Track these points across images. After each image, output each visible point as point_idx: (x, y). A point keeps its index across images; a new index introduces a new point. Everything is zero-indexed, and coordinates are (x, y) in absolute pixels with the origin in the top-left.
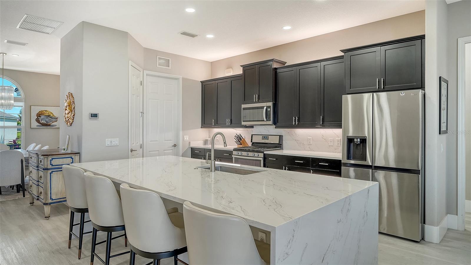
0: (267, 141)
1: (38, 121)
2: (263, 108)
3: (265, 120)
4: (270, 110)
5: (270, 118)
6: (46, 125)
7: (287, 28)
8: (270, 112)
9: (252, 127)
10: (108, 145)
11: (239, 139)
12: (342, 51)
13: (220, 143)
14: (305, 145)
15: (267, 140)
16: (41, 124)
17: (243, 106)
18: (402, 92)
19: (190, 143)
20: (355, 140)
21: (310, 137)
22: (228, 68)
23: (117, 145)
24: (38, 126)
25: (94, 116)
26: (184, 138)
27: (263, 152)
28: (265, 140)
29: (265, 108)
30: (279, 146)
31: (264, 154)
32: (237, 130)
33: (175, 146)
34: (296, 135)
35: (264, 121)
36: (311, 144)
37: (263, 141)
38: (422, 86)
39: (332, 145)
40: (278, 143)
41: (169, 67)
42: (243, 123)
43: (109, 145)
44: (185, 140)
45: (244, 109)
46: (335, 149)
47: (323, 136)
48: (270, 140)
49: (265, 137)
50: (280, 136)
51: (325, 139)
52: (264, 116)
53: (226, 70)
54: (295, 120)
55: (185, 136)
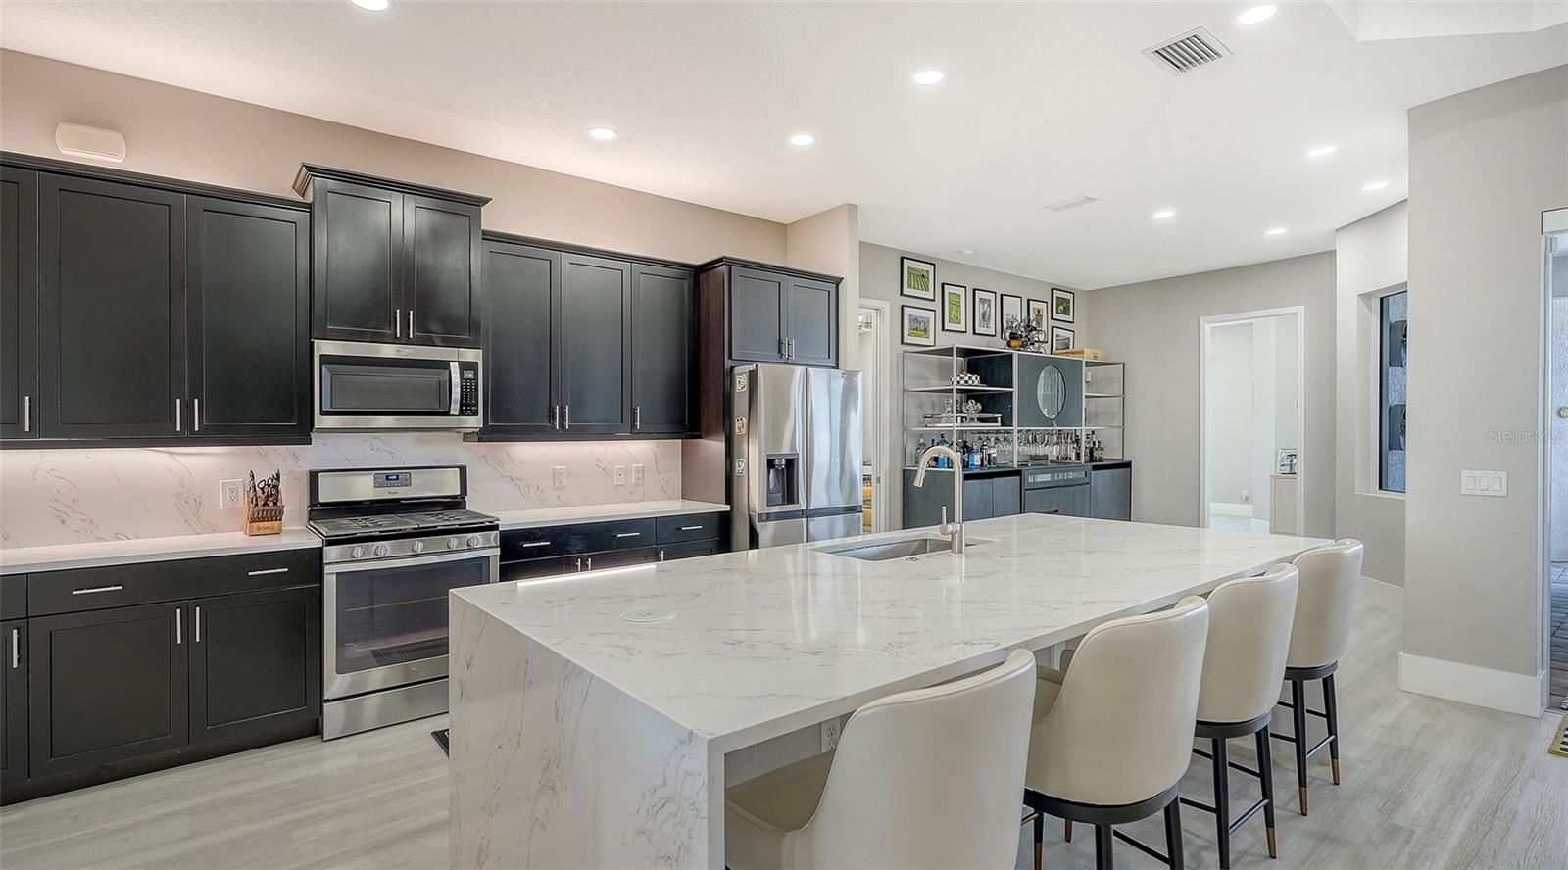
0: (401, 492)
2: (443, 365)
3: (454, 409)
4: (476, 375)
5: (477, 405)
8: (477, 384)
14: (543, 490)
15: (403, 486)
18: (841, 372)
20: (776, 462)
21: (562, 465)
28: (392, 489)
29: (454, 367)
32: (177, 454)
34: (514, 461)
35: (445, 414)
36: (564, 488)
37: (385, 494)
38: (837, 365)
39: (623, 483)
40: (458, 494)
45: (326, 360)
46: (631, 493)
47: (598, 460)
48: (419, 488)
49: (389, 475)
50: (463, 470)
51: (604, 469)
52: (456, 396)
53: (63, 128)
54: (562, 415)
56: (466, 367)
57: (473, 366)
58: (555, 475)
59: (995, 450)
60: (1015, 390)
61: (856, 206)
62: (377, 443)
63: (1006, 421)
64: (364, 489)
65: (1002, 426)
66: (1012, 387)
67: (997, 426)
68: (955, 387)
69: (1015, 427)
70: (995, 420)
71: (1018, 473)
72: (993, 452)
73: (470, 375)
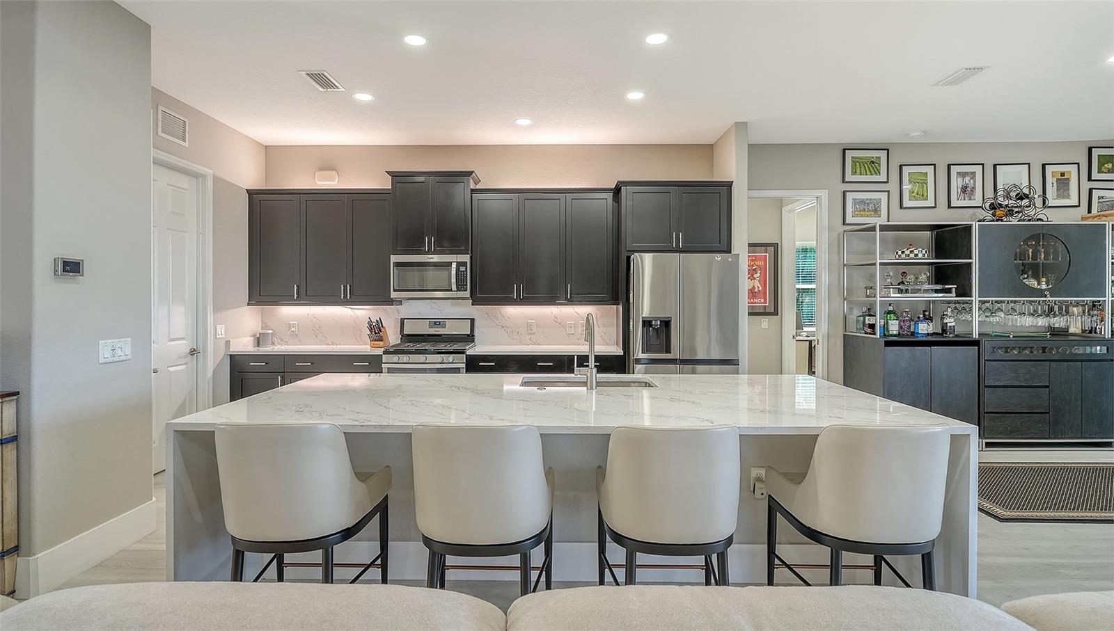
0: (441, 331)
2: (449, 264)
3: (454, 287)
4: (466, 268)
5: (466, 285)
7: (524, 122)
8: (466, 273)
9: (402, 302)
10: (104, 360)
11: (376, 330)
12: (620, 183)
13: (300, 341)
14: (522, 334)
15: (442, 328)
17: (395, 258)
18: (718, 255)
19: (228, 343)
20: (653, 323)
21: (532, 319)
22: (321, 170)
23: (128, 357)
25: (71, 267)
26: (216, 330)
27: (463, 352)
28: (437, 329)
29: (454, 265)
30: (470, 338)
33: (193, 352)
34: (504, 317)
35: (451, 290)
36: (534, 334)
37: (433, 331)
38: (728, 249)
39: (573, 332)
40: (469, 333)
41: (184, 140)
42: (394, 295)
43: (108, 360)
44: (218, 337)
45: (397, 265)
46: (578, 339)
47: (556, 318)
48: (450, 329)
49: (436, 322)
50: (472, 320)
51: (560, 323)
52: (454, 280)
53: (317, 173)
54: (517, 290)
55: (219, 327)
56: (459, 264)
57: (464, 264)
58: (529, 326)
59: (952, 320)
60: (975, 261)
61: (746, 123)
62: (434, 305)
63: (964, 291)
64: (424, 329)
65: (957, 296)
66: (971, 259)
67: (952, 297)
68: (878, 261)
69: (975, 298)
70: (949, 291)
71: (976, 343)
72: (950, 322)
73: (463, 269)
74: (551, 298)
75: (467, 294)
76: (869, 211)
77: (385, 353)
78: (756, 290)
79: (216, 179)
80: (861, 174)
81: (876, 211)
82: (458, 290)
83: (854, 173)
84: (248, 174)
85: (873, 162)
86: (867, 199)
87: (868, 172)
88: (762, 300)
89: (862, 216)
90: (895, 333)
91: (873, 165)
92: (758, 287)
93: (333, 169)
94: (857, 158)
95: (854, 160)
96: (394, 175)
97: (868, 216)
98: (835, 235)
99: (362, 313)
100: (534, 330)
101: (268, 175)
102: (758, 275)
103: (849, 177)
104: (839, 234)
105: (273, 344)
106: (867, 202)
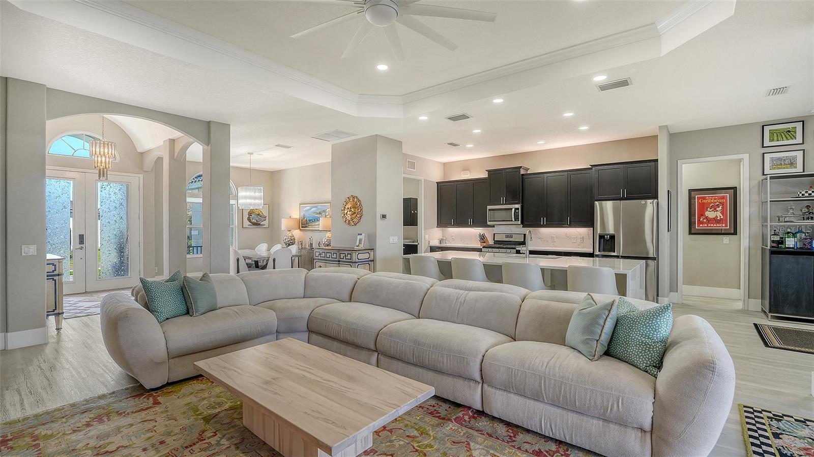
0: (511, 240)
1: (249, 220)
2: (511, 209)
3: (514, 220)
4: (519, 211)
5: (519, 219)
6: (256, 224)
9: (494, 226)
11: (483, 238)
12: (591, 166)
13: (455, 242)
14: (549, 242)
15: (512, 238)
16: (252, 223)
17: (489, 207)
18: (643, 201)
19: (429, 241)
20: (606, 237)
22: (464, 170)
23: (397, 242)
24: (249, 225)
25: (384, 216)
26: (425, 236)
27: (514, 248)
28: (509, 239)
29: (513, 209)
31: (517, 250)
34: (540, 233)
35: (512, 221)
36: (555, 242)
37: (507, 239)
38: (655, 196)
39: (575, 242)
40: (523, 241)
41: (414, 169)
42: (489, 223)
43: (392, 243)
44: (426, 239)
45: (490, 210)
46: (578, 245)
47: (566, 234)
48: (515, 239)
49: (509, 235)
50: (524, 235)
51: (568, 237)
52: (513, 216)
53: (462, 172)
54: (543, 220)
55: (426, 236)
56: (516, 209)
57: (518, 209)
58: (552, 238)
62: (506, 228)
64: (504, 238)
73: (517, 211)
74: (560, 223)
75: (519, 222)
76: (785, 164)
77: (483, 247)
78: (718, 219)
79: (425, 180)
80: (778, 141)
81: (792, 164)
82: (515, 220)
83: (771, 140)
84: (437, 176)
85: (789, 131)
86: (783, 157)
87: (784, 138)
88: (724, 225)
89: (779, 168)
90: (791, 246)
91: (790, 133)
92: (721, 217)
93: (468, 170)
94: (775, 130)
95: (771, 132)
96: (489, 171)
97: (784, 168)
98: (755, 182)
99: (478, 231)
100: (555, 240)
101: (445, 175)
102: (720, 208)
103: (767, 143)
104: (759, 181)
105: (446, 243)
106: (784, 159)
